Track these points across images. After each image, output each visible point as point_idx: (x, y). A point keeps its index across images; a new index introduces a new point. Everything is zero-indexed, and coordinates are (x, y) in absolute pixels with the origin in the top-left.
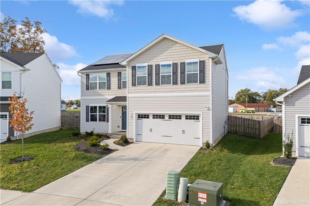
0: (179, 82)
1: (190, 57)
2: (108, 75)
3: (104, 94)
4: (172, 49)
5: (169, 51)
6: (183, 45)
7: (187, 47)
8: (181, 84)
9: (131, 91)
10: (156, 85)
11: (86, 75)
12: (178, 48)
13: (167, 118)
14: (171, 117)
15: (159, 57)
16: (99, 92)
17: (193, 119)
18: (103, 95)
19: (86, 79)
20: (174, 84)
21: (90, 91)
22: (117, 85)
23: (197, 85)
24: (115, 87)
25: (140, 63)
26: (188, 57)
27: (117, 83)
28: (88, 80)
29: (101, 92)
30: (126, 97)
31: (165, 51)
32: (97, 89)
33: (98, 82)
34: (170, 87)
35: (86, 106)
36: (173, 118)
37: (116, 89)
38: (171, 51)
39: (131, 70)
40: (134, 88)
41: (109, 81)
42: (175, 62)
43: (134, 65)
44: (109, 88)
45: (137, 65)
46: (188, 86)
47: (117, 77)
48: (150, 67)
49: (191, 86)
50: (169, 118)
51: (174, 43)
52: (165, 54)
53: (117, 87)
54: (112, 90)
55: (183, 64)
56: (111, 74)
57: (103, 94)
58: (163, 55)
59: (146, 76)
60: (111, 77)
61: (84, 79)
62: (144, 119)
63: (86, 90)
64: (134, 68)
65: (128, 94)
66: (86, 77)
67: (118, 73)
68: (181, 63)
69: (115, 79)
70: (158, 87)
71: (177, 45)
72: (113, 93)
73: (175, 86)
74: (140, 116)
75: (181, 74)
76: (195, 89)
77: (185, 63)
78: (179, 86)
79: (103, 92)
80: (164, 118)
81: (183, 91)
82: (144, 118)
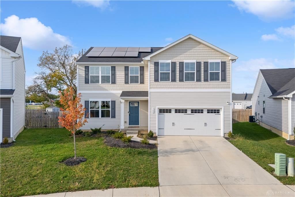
0: (202, 79)
1: (212, 58)
2: (113, 68)
3: (108, 88)
4: (196, 48)
5: (192, 51)
6: (206, 46)
7: (210, 48)
8: (204, 81)
9: (153, 86)
10: (179, 81)
11: (84, 67)
12: (202, 48)
13: (189, 112)
14: (194, 111)
15: (183, 56)
16: (102, 86)
17: (214, 113)
18: (106, 90)
19: (84, 71)
20: (197, 81)
21: (90, 85)
22: (124, 80)
23: (219, 83)
24: (122, 82)
25: (163, 59)
26: (210, 58)
27: (124, 78)
28: (87, 73)
29: (104, 86)
30: (148, 91)
31: (189, 50)
32: (99, 83)
33: (100, 75)
34: (193, 84)
35: (85, 101)
36: (195, 112)
37: (122, 84)
38: (195, 51)
39: (154, 66)
40: (157, 83)
41: (114, 75)
42: (198, 61)
43: (157, 61)
44: (114, 82)
45: (160, 61)
46: (211, 84)
47: (124, 71)
48: (174, 64)
49: (214, 84)
50: (192, 112)
51: (198, 44)
52: (189, 53)
53: (124, 82)
54: (117, 84)
55: (206, 63)
56: (116, 67)
57: (106, 88)
58: (187, 53)
59: (170, 73)
60: (116, 71)
61: (82, 71)
62: (166, 114)
63: (85, 83)
64: (156, 64)
65: (150, 89)
66: (84, 69)
67: (125, 67)
68: (204, 62)
69: (121, 73)
70: (182, 83)
71: (200, 46)
72: (119, 88)
73: (199, 83)
74: (162, 111)
75: (204, 72)
76: (218, 86)
77: (208, 62)
78: (203, 83)
79: (107, 86)
80: (186, 112)
81: (206, 88)
82: (166, 112)
